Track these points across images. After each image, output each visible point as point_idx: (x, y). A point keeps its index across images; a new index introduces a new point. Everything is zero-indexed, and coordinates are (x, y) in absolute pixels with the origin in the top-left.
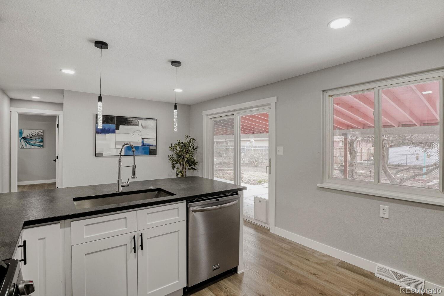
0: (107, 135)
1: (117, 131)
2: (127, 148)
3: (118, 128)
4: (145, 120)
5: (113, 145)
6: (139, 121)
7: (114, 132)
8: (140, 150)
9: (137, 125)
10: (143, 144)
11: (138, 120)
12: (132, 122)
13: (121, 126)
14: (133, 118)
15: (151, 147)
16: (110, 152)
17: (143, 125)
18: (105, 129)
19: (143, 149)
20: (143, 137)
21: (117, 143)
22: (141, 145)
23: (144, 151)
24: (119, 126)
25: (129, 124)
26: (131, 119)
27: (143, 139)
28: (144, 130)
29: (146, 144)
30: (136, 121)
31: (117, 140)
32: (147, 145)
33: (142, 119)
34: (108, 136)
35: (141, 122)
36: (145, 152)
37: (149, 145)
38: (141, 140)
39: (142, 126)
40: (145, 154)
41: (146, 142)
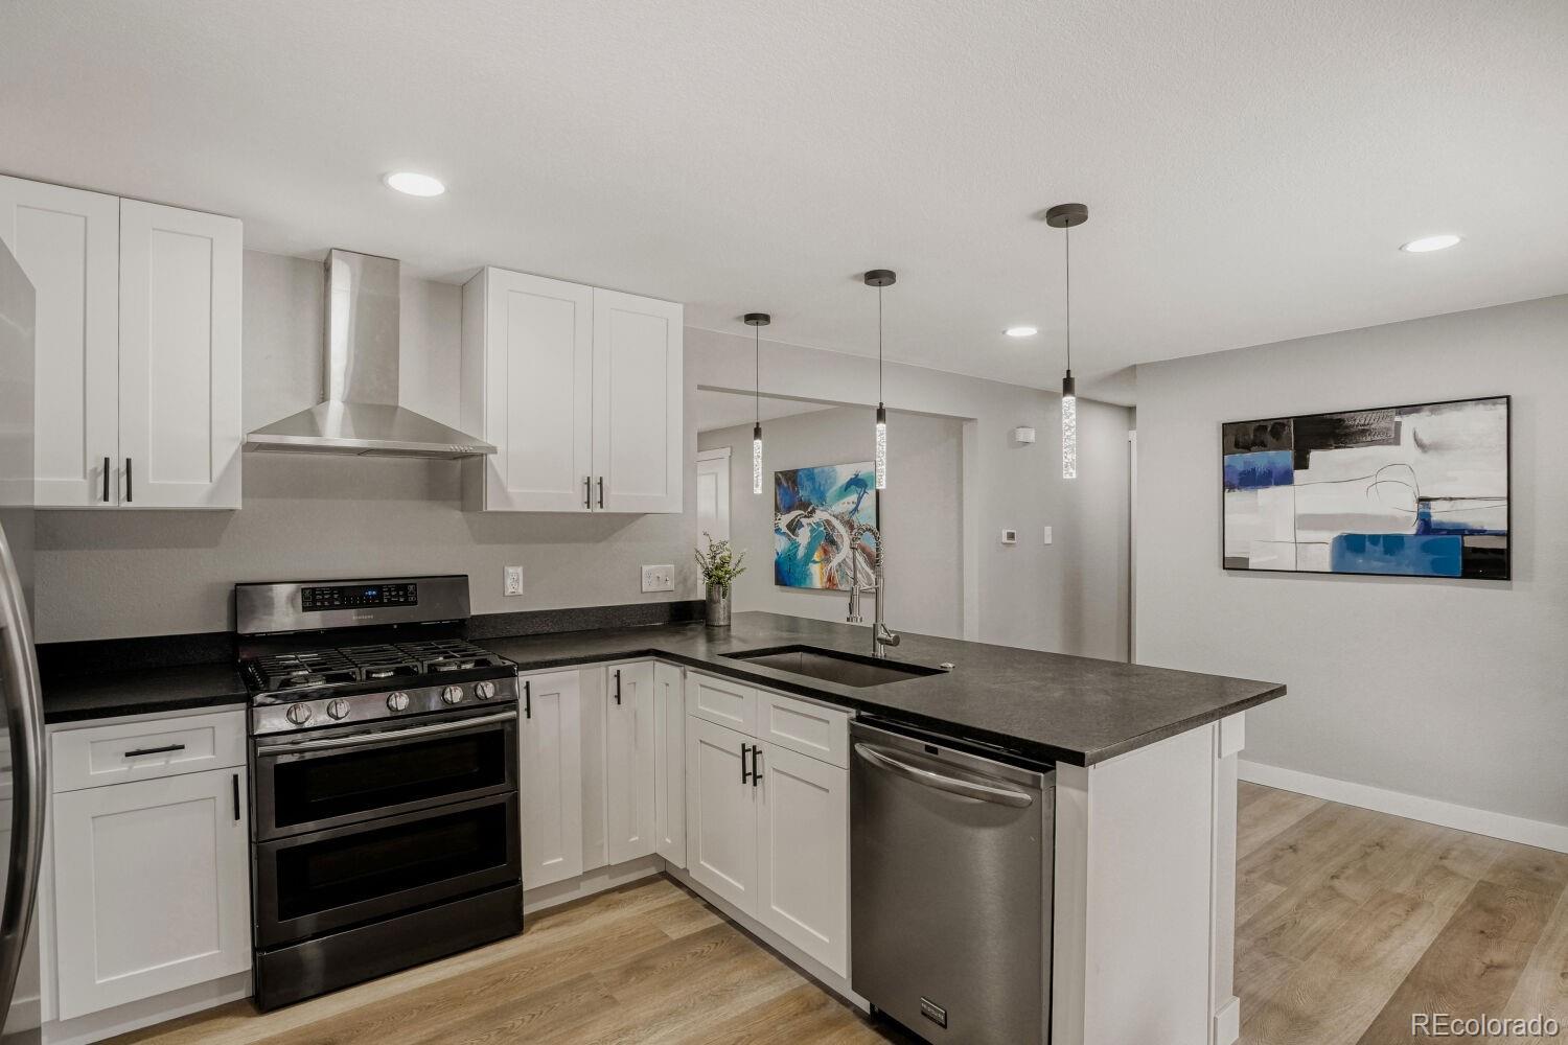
0: (1262, 492)
1: (1298, 474)
2: (1344, 544)
3: (1302, 463)
4: (1432, 412)
5: (1284, 531)
6: (1398, 424)
7: (1286, 479)
8: (1410, 551)
9: (1397, 441)
10: (1426, 525)
11: (1397, 419)
12: (1363, 432)
13: (1315, 456)
14: (1370, 414)
15: (1471, 542)
16: (1275, 557)
17: (1425, 439)
18: (1254, 470)
19: (1426, 548)
20: (1425, 494)
21: (1303, 522)
22: (1413, 531)
23: (1430, 557)
24: (1308, 453)
25: (1351, 442)
26: (1360, 420)
27: (1423, 500)
28: (1431, 459)
29: (1442, 523)
30: (1383, 424)
31: (1300, 511)
32: (1450, 532)
33: (1417, 411)
34: (1267, 495)
35: (1408, 423)
36: (1433, 562)
37: (1461, 531)
38: (1413, 506)
39: (1420, 445)
40: (1438, 571)
41: (1440, 514)
